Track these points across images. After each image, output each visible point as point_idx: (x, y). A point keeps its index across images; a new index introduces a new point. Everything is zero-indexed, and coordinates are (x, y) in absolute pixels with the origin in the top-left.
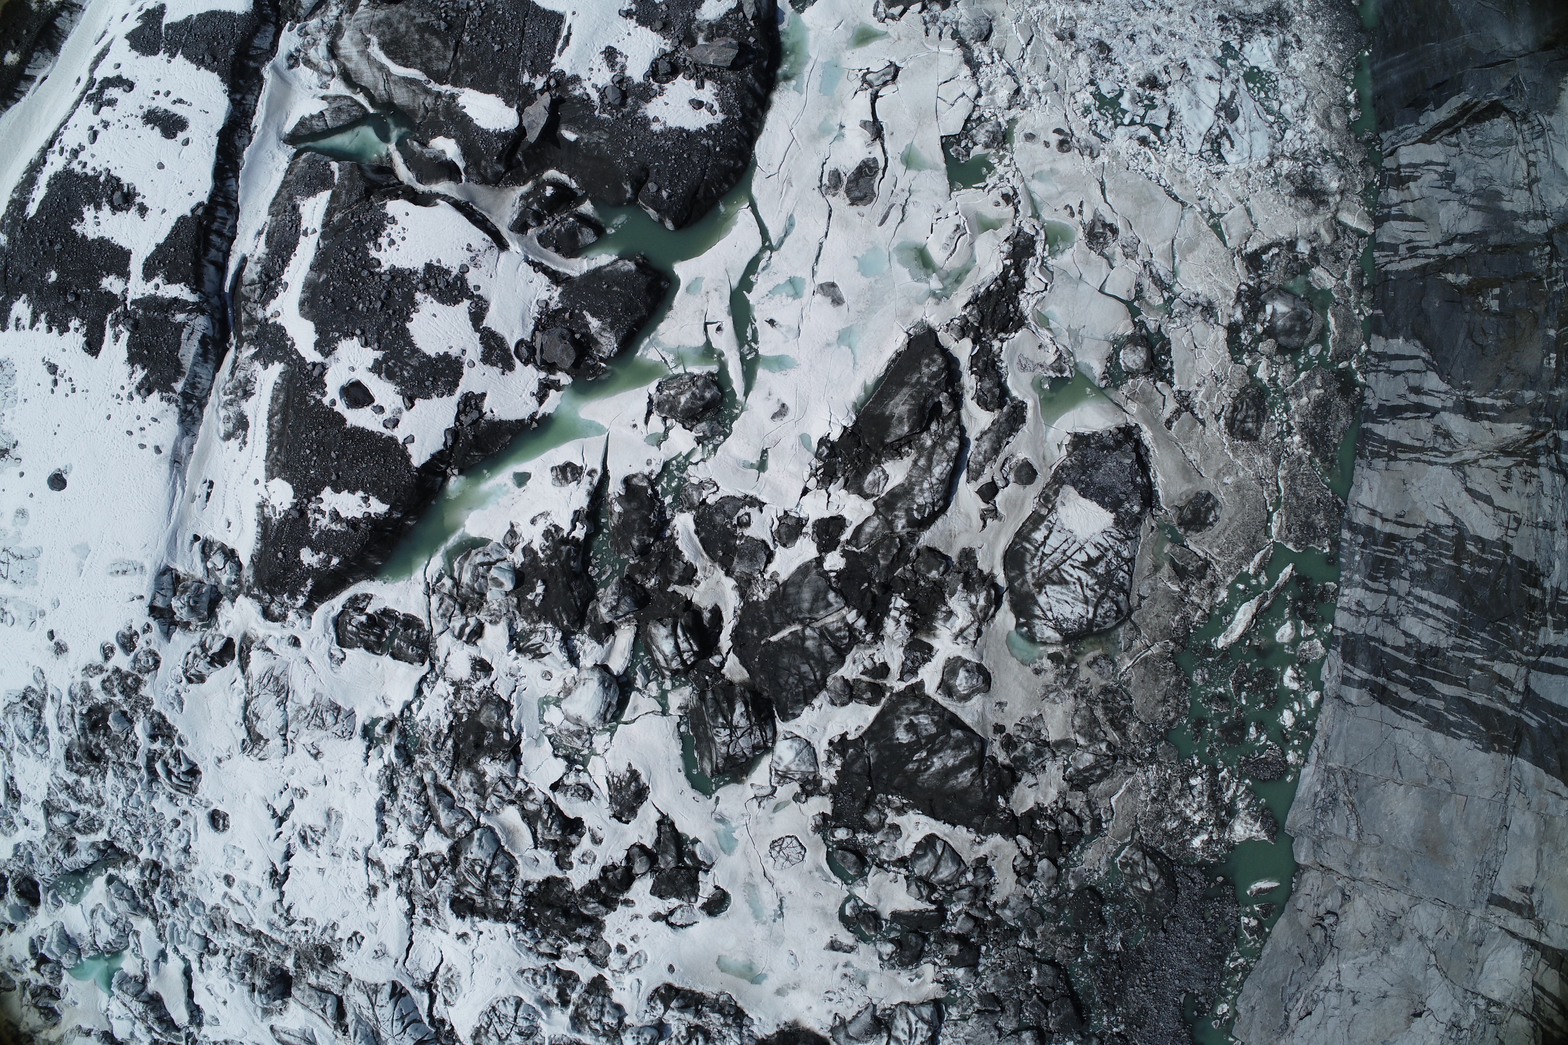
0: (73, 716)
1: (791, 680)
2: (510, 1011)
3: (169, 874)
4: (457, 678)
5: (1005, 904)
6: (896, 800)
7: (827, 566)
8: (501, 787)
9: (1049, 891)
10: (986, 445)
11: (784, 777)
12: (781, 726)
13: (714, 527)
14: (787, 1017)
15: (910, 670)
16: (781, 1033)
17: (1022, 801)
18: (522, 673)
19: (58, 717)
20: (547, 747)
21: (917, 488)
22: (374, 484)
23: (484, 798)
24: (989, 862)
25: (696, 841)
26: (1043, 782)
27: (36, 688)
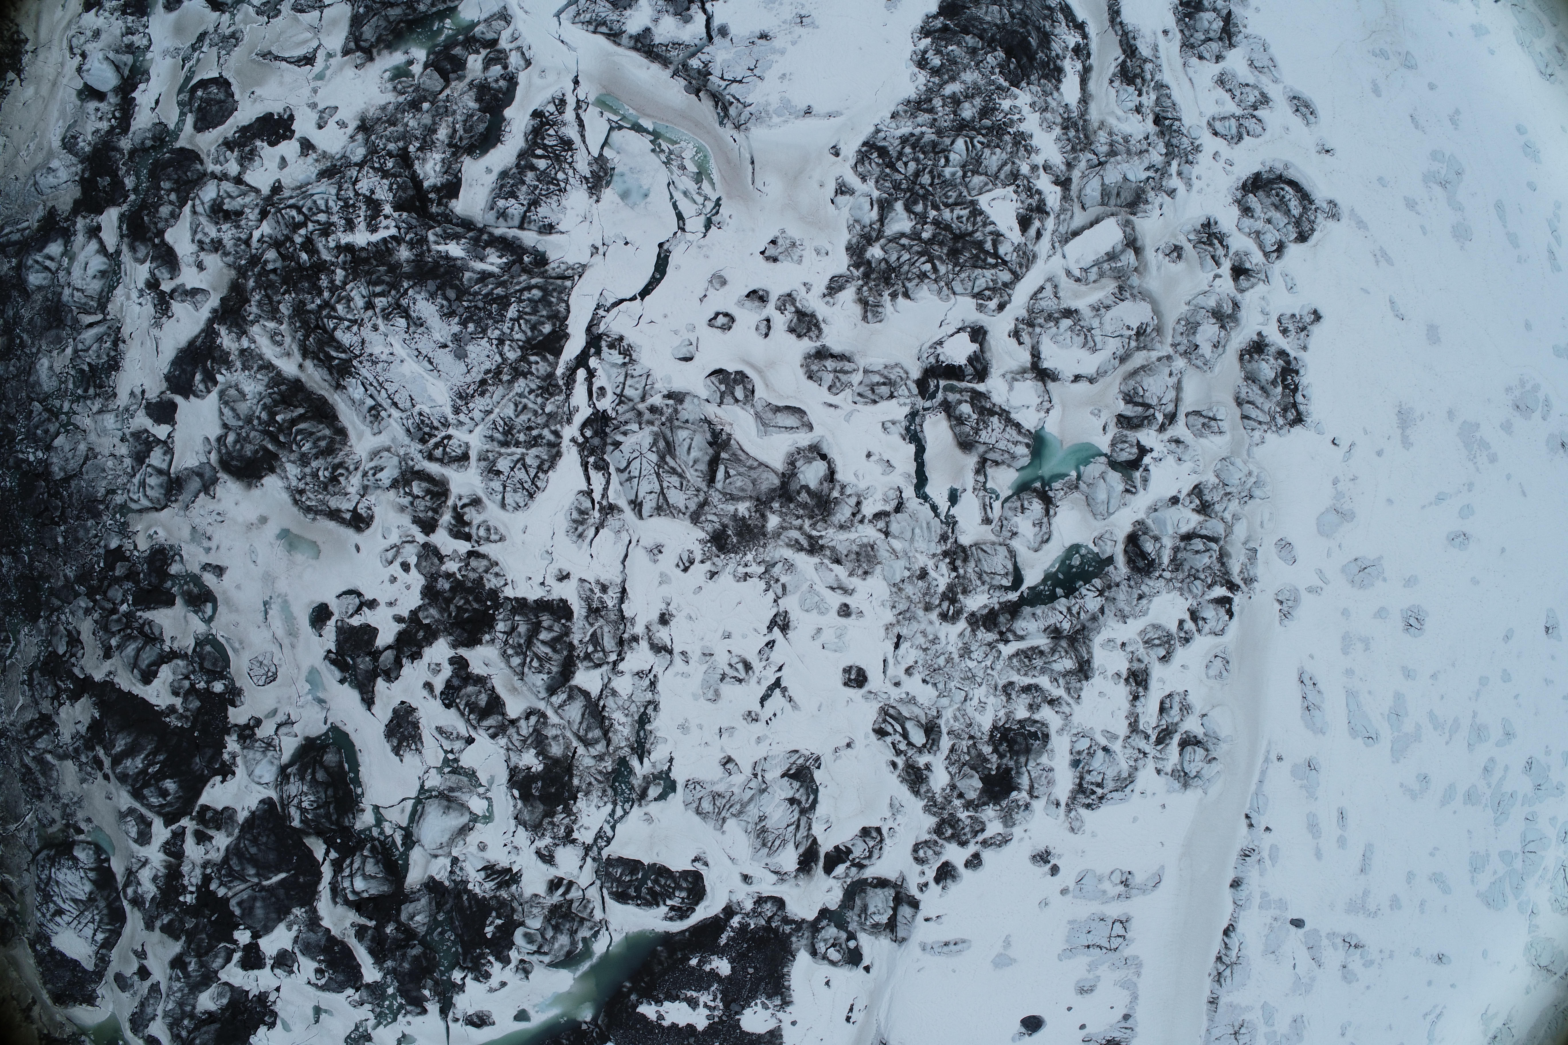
1: (264, 839)
2: (509, 499)
3: (928, 607)
4: (570, 847)
5: (87, 612)
6: (173, 721)
7: (248, 933)
8: (517, 744)
9: (59, 619)
10: (149, 1010)
11: (269, 745)
12: (273, 794)
13: (343, 971)
14: (256, 492)
15: (179, 836)
16: (260, 478)
17: (84, 709)
18: (506, 849)
19: (1052, 784)
20: (483, 777)
21: (186, 991)
22: (651, 1032)
23: (537, 732)
24: (102, 654)
25: (342, 681)
26: (71, 725)
27: (1083, 811)
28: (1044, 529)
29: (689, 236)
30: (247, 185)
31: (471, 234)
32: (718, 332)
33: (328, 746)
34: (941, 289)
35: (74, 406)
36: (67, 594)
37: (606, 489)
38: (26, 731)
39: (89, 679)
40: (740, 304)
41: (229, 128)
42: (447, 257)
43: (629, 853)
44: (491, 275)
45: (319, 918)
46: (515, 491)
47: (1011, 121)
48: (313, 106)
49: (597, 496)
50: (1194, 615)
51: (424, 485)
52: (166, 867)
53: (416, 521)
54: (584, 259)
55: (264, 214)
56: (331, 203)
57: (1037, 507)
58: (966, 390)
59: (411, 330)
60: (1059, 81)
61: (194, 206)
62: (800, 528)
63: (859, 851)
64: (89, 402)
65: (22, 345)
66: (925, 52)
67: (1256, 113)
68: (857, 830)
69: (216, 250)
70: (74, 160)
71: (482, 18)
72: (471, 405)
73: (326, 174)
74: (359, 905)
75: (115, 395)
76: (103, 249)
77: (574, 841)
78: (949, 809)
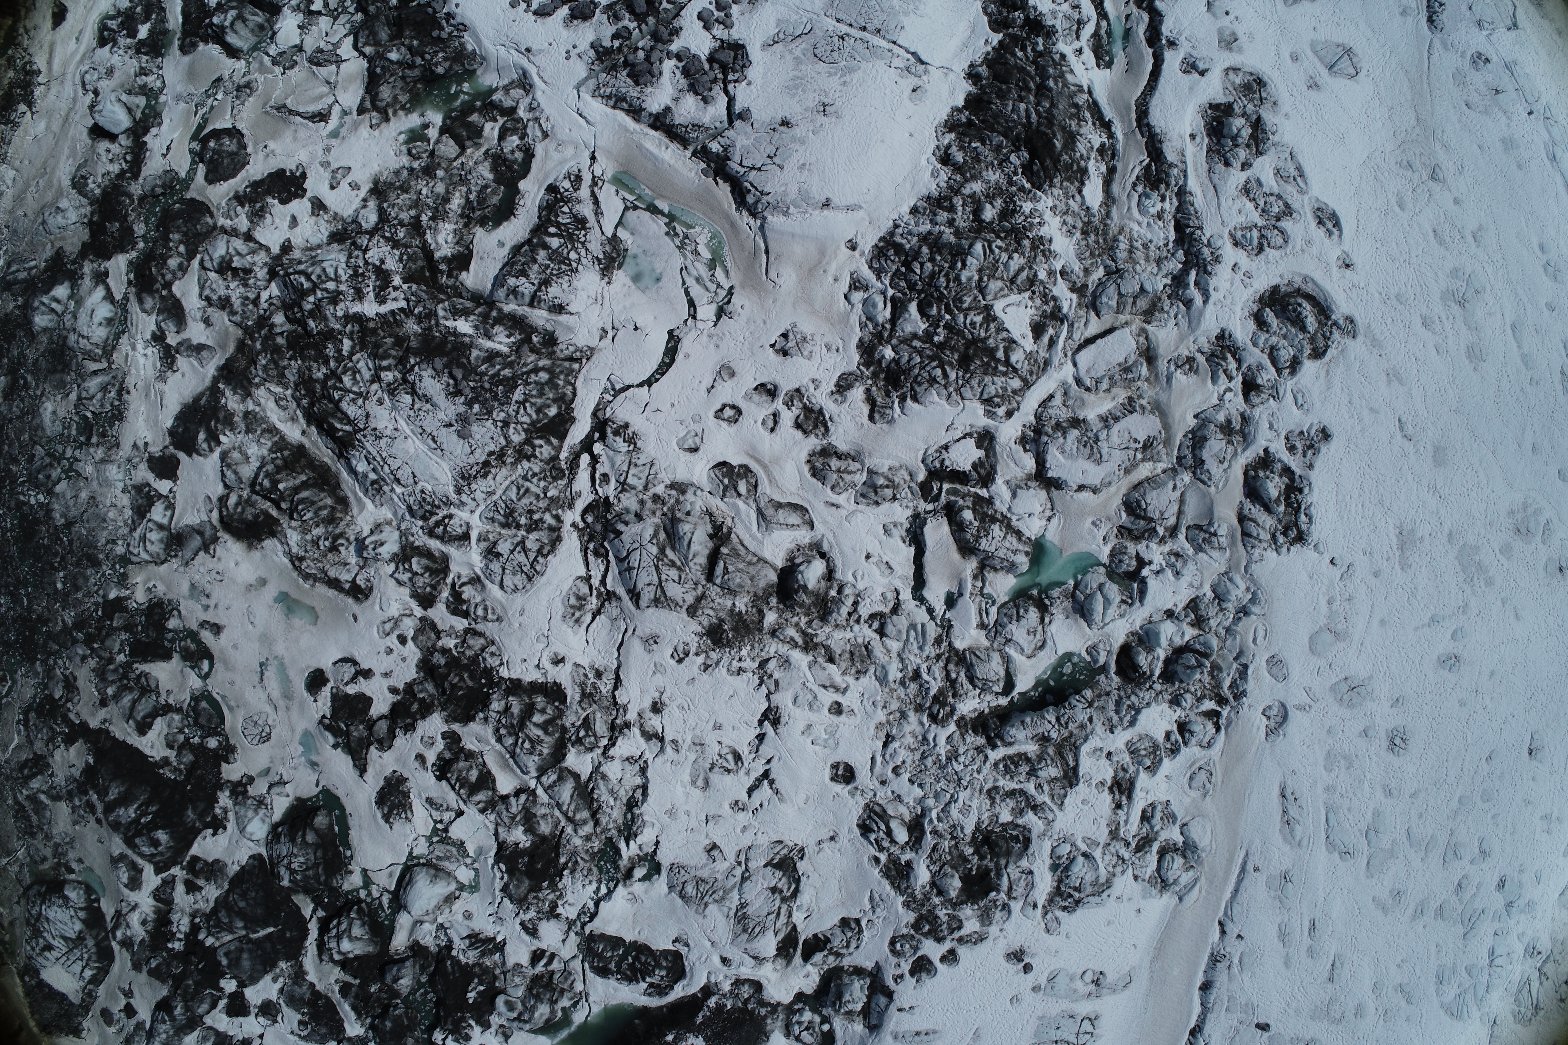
0: (1010, 888)
1: (253, 895)
2: (508, 581)
3: (919, 708)
4: (553, 922)
5: (84, 658)
6: (167, 773)
7: (234, 983)
8: (507, 821)
9: (56, 663)
11: (261, 802)
12: (263, 851)
13: (326, 1024)
14: (257, 555)
15: (169, 884)
16: (261, 540)
17: (78, 753)
18: (492, 919)
19: (1031, 886)
20: (471, 849)
21: (171, 1033)
23: (526, 810)
24: (98, 701)
25: (335, 746)
26: (66, 768)
27: (1059, 914)
28: (1038, 636)
29: (700, 325)
30: (257, 242)
31: (480, 310)
32: (724, 425)
33: (318, 809)
34: (950, 395)
35: (77, 453)
36: (65, 639)
37: (604, 576)
38: (21, 770)
39: (84, 725)
40: (747, 397)
41: (239, 182)
42: (455, 334)
43: (611, 930)
44: (498, 354)
45: (305, 973)
46: (514, 573)
47: (1032, 225)
48: (326, 164)
49: (596, 582)
50: (1183, 727)
51: (424, 561)
52: (155, 912)
53: (415, 595)
54: (594, 342)
55: (272, 274)
56: (341, 272)
57: (1033, 614)
58: (968, 494)
59: (416, 407)
60: (1083, 183)
61: (202, 261)
62: (797, 625)
63: (837, 942)
64: (92, 450)
65: (26, 386)
66: (949, 147)
67: (1279, 224)
68: (836, 920)
69: (223, 308)
70: (85, 201)
71: (501, 84)
72: (474, 486)
73: (336, 237)
74: (345, 964)
75: (118, 445)
76: (109, 297)
77: (558, 916)
78: (928, 907)
